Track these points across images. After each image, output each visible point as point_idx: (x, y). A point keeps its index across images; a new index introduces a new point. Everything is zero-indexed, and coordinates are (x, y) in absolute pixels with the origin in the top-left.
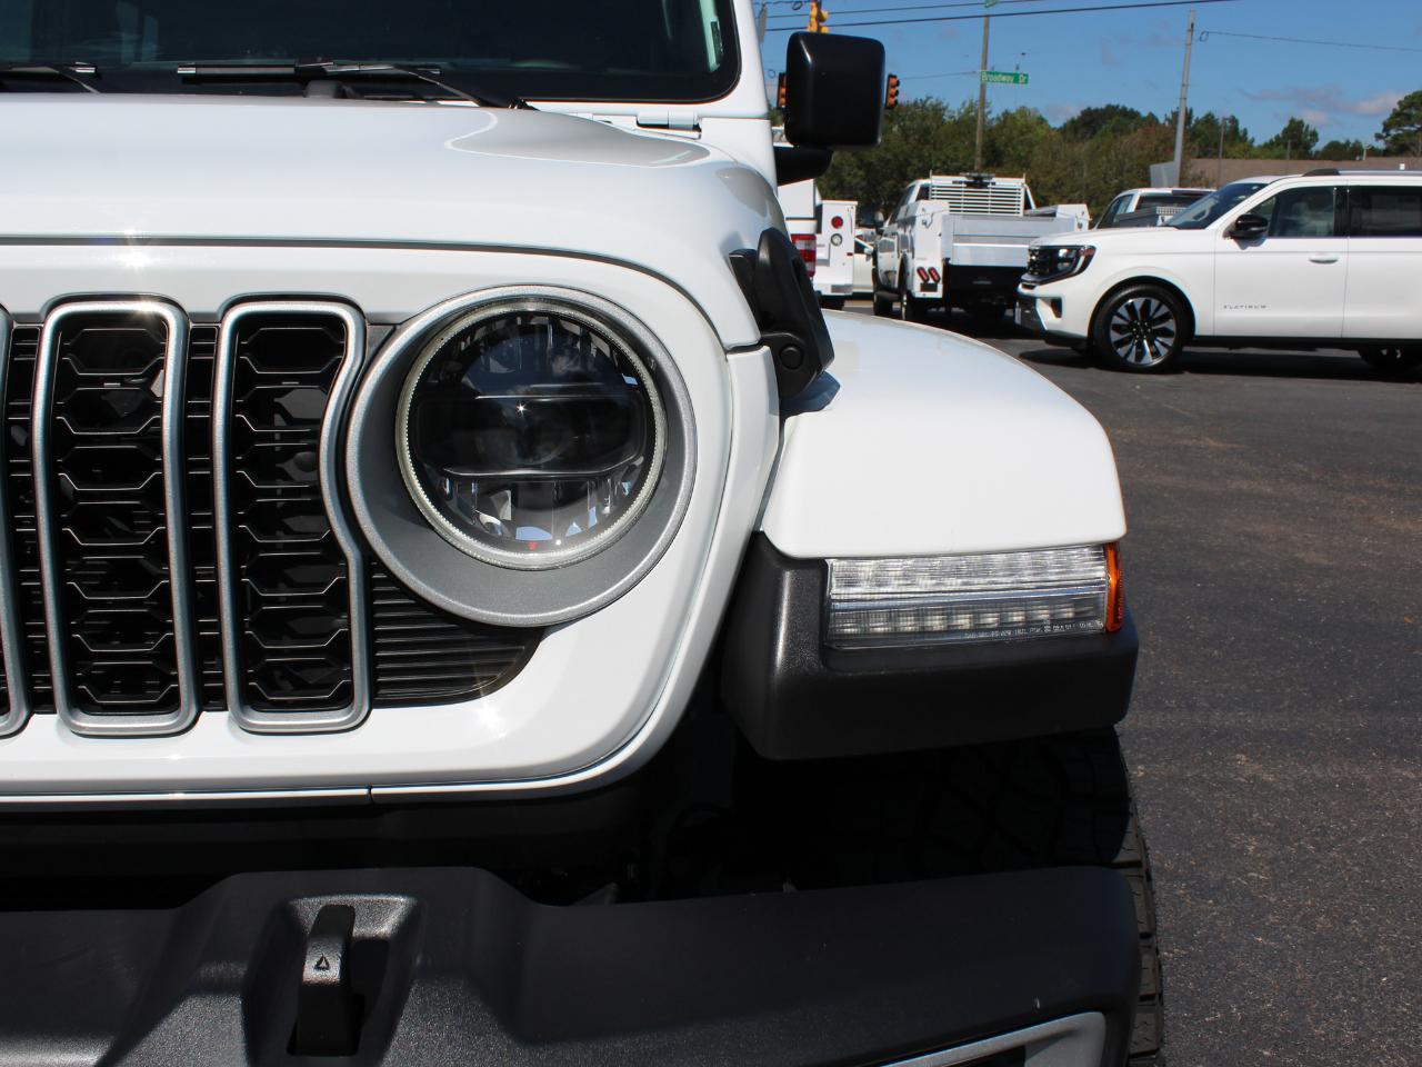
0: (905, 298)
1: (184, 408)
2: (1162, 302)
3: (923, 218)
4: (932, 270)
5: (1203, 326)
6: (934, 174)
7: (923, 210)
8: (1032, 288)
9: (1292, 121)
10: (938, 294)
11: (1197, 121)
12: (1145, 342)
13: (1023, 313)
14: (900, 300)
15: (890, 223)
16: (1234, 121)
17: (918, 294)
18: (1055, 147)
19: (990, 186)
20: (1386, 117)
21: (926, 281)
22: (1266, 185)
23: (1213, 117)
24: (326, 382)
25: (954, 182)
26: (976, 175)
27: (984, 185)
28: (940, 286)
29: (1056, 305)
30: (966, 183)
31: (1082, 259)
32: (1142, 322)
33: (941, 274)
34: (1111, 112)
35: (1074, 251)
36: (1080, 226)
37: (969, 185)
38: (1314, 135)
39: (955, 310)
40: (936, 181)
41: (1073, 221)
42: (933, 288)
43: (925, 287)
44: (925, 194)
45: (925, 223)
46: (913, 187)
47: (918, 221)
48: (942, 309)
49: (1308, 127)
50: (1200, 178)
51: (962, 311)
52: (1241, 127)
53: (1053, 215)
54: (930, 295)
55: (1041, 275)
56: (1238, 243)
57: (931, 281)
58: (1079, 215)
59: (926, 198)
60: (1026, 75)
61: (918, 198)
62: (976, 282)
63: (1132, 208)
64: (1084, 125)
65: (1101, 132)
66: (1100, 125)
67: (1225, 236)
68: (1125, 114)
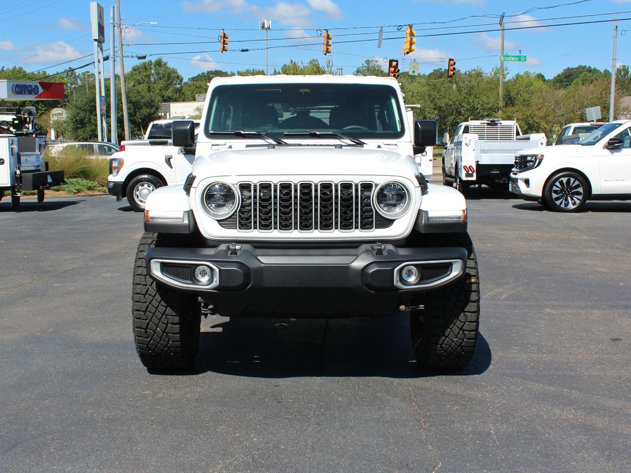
0: (458, 181)
1: (355, 194)
2: (576, 179)
3: (465, 142)
4: (470, 167)
5: (595, 190)
6: (471, 120)
7: (466, 138)
8: (516, 174)
10: (474, 178)
12: (569, 198)
13: (512, 187)
14: (456, 181)
15: (450, 144)
17: (464, 178)
18: (544, 94)
19: (499, 125)
21: (468, 172)
22: (622, 124)
24: (371, 191)
25: (481, 123)
26: (492, 119)
27: (496, 124)
28: (475, 174)
29: (527, 182)
30: (487, 123)
31: (538, 161)
32: (567, 189)
33: (475, 170)
34: (581, 69)
35: (534, 157)
36: (542, 144)
37: (488, 124)
39: (483, 186)
40: (472, 123)
41: (538, 141)
42: (471, 175)
43: (468, 175)
44: (466, 130)
45: (466, 145)
46: (461, 126)
47: (463, 144)
48: (477, 186)
50: (627, 109)
51: (486, 186)
53: (528, 139)
54: (470, 179)
55: (520, 168)
56: (610, 151)
57: (470, 172)
58: (542, 139)
59: (467, 132)
60: (525, 57)
61: (463, 133)
62: (491, 172)
63: (570, 133)
64: (566, 77)
65: (575, 81)
66: (575, 78)
67: (604, 148)
68: (590, 70)
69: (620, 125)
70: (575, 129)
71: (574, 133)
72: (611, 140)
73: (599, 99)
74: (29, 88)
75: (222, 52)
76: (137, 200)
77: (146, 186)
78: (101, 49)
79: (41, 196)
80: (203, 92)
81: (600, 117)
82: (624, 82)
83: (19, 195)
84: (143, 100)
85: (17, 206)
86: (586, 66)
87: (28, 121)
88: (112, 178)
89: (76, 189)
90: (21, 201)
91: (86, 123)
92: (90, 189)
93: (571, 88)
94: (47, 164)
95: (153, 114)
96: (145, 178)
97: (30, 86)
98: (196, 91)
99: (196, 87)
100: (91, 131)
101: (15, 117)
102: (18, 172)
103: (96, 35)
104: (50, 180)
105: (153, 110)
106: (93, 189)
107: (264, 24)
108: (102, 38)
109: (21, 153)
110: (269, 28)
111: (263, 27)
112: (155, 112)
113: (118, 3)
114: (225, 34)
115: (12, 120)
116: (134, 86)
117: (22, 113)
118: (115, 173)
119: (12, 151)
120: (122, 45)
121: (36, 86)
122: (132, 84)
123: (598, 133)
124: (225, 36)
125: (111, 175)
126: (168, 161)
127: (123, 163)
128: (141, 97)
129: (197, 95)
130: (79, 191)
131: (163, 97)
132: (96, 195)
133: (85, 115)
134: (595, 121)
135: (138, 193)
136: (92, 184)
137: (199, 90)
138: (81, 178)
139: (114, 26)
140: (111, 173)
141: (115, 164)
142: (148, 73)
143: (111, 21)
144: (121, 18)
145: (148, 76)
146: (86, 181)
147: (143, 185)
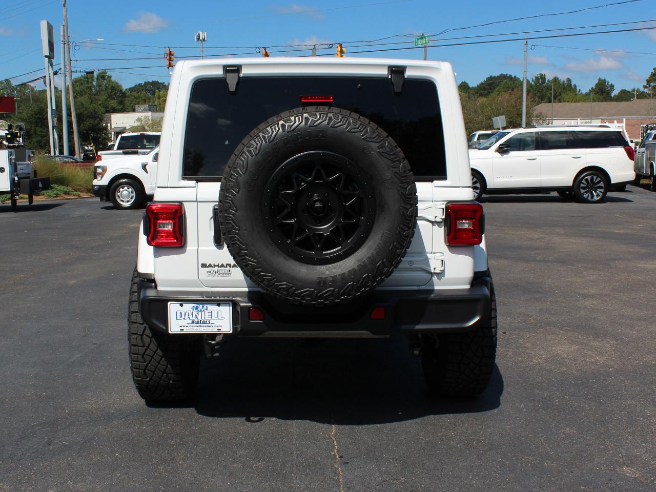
9: (600, 80)
11: (548, 81)
16: (569, 80)
20: (648, 77)
23: (558, 79)
34: (503, 77)
38: (612, 86)
49: (608, 83)
50: (540, 116)
52: (573, 83)
56: (500, 154)
63: (475, 139)
64: (488, 85)
65: (497, 89)
66: (497, 86)
67: (495, 152)
68: (510, 78)
69: (509, 133)
70: (480, 136)
71: (478, 139)
72: (501, 145)
73: (513, 107)
75: (168, 68)
76: (118, 200)
77: (126, 188)
78: (52, 65)
79: (31, 200)
80: (141, 102)
81: (505, 125)
82: (542, 89)
83: (17, 197)
84: (86, 112)
85: (15, 208)
86: (507, 75)
87: (19, 135)
88: (96, 182)
89: (55, 194)
90: (18, 204)
91: (32, 134)
92: (66, 193)
93: (493, 95)
94: (35, 172)
95: (97, 125)
96: (125, 182)
98: (134, 102)
99: (135, 98)
100: (37, 142)
101: (8, 132)
102: (16, 178)
103: (47, 52)
104: (40, 185)
105: (96, 122)
106: (68, 194)
107: (199, 36)
108: (52, 55)
109: (17, 163)
110: (204, 40)
111: (198, 39)
112: (99, 123)
113: (65, 21)
114: (170, 52)
115: (5, 135)
117: (13, 128)
118: (99, 178)
119: (10, 160)
120: (71, 61)
123: (493, 139)
124: (171, 54)
125: (96, 180)
126: (144, 167)
127: (106, 170)
128: (85, 108)
129: (137, 106)
130: (57, 195)
131: (106, 108)
132: (72, 199)
133: (31, 127)
134: (501, 128)
135: (119, 194)
136: (68, 189)
137: (137, 101)
138: (57, 184)
139: (65, 44)
140: (95, 178)
141: (99, 171)
142: (90, 85)
143: (62, 39)
144: (69, 35)
145: (90, 88)
146: (63, 187)
147: (123, 188)
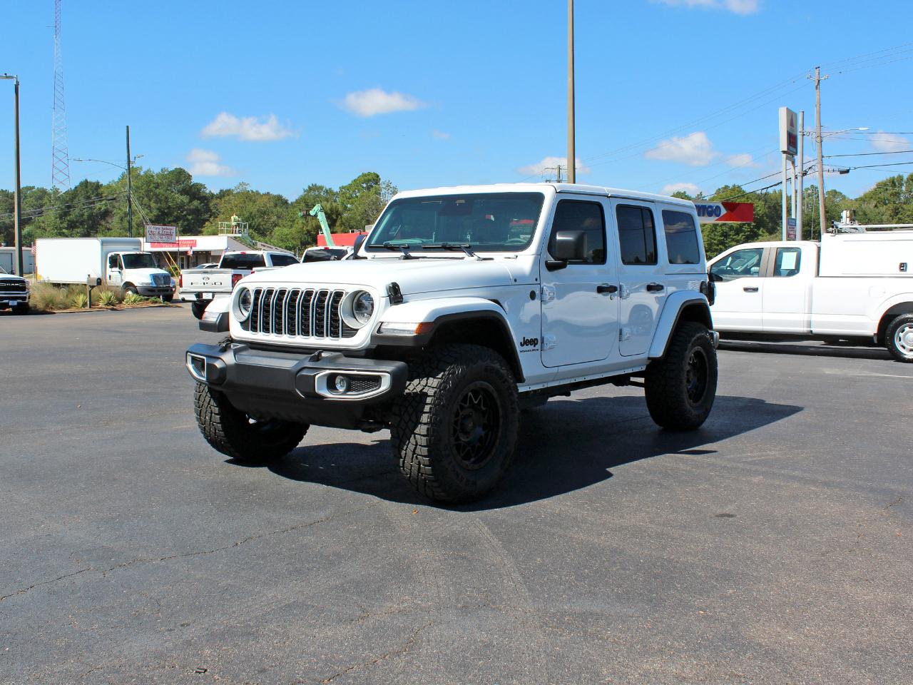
74: (710, 209)
78: (794, 163)
97: (711, 207)
103: (784, 145)
108: (795, 151)
116: (876, 206)
120: (823, 157)
121: (718, 207)
122: (874, 205)
139: (804, 135)
145: (897, 195)
